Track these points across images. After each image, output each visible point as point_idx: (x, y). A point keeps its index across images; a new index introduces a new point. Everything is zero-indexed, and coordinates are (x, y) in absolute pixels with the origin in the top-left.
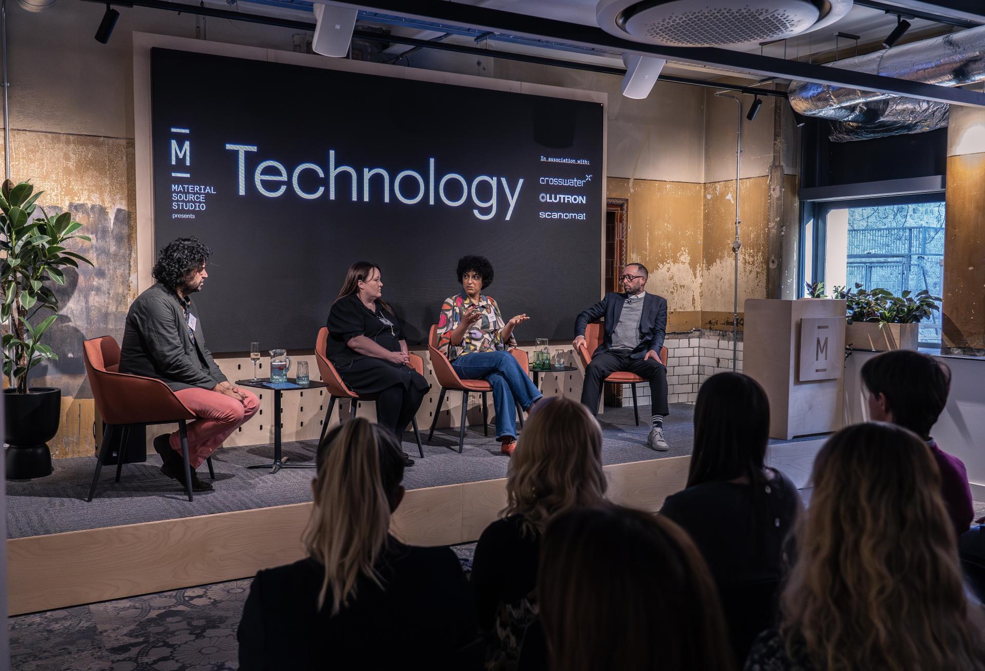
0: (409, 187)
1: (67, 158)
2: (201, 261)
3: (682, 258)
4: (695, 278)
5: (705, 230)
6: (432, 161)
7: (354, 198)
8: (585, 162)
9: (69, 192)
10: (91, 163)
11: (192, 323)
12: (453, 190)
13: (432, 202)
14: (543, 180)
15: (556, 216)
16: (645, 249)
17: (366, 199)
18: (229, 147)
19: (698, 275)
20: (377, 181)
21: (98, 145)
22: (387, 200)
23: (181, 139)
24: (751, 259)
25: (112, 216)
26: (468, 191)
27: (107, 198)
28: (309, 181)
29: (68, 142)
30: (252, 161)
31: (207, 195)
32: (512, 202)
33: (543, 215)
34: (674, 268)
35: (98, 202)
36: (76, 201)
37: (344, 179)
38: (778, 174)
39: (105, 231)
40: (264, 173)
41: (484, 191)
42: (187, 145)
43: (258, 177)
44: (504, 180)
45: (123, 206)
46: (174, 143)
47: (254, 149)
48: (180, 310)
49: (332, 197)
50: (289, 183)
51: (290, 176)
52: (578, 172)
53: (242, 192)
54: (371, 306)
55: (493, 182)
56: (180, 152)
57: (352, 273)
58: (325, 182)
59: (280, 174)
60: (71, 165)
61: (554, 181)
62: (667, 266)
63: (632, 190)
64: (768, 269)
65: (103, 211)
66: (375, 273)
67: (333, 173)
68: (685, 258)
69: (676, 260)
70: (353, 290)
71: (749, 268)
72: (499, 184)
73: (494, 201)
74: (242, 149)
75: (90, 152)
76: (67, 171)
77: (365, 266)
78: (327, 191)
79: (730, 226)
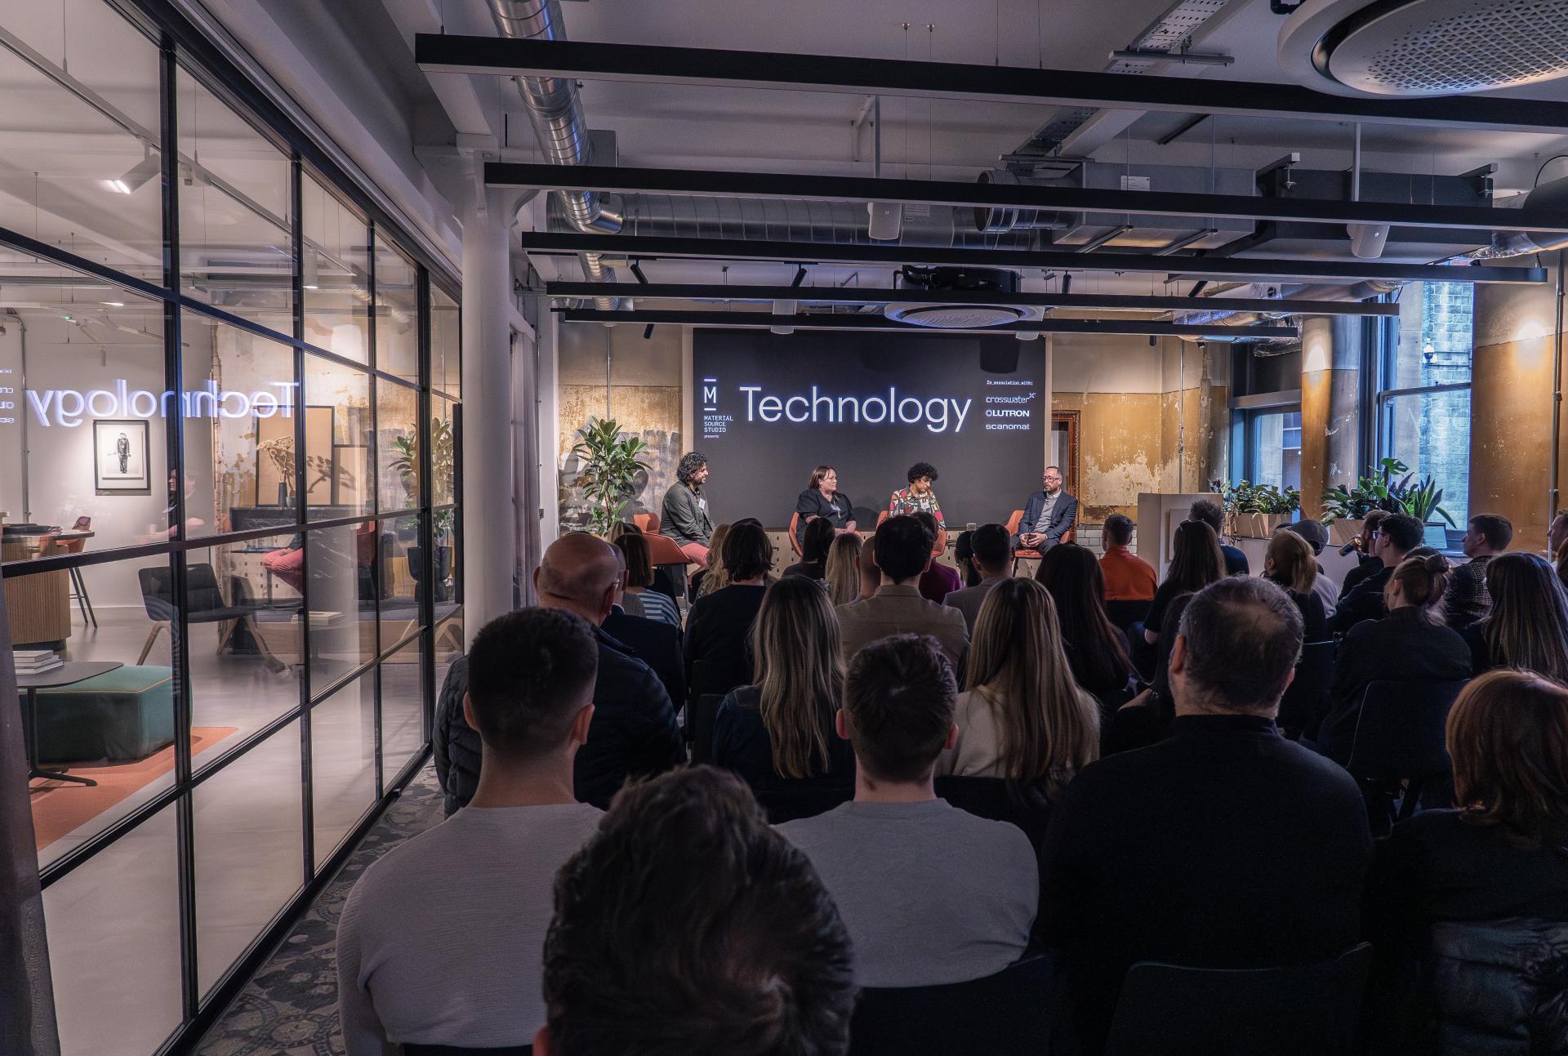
0: (874, 410)
1: (643, 401)
2: (701, 465)
3: (1139, 460)
4: (1153, 476)
5: (1163, 433)
6: (893, 390)
7: (831, 420)
8: (1029, 383)
9: (644, 423)
10: (657, 404)
11: (702, 504)
12: (910, 410)
13: (892, 420)
14: (989, 400)
15: (1001, 427)
16: (1100, 452)
17: (840, 420)
18: (742, 389)
19: (1156, 473)
20: (849, 407)
21: (662, 392)
22: (856, 420)
23: (710, 386)
24: (1189, 460)
25: (669, 438)
26: (923, 410)
27: (666, 426)
28: (798, 409)
29: (643, 392)
30: (758, 397)
31: (727, 422)
32: (961, 418)
33: (989, 427)
34: (1130, 468)
35: (661, 429)
36: (648, 429)
37: (823, 407)
38: (1206, 386)
39: (665, 447)
40: (766, 404)
41: (937, 410)
42: (714, 389)
43: (762, 408)
44: (953, 401)
45: (677, 432)
46: (706, 389)
47: (759, 389)
48: (693, 498)
49: (815, 419)
50: (783, 412)
51: (784, 406)
52: (1023, 391)
53: (750, 418)
54: (829, 497)
55: (945, 403)
56: (711, 394)
57: (816, 473)
58: (810, 409)
59: (777, 405)
60: (645, 405)
61: (998, 400)
62: (1122, 466)
63: (1086, 403)
64: (1200, 468)
65: (663, 434)
66: (832, 473)
67: (815, 402)
68: (1142, 459)
69: (1131, 461)
70: (815, 485)
71: (1188, 467)
72: (950, 405)
73: (945, 418)
74: (751, 390)
75: (657, 397)
76: (643, 410)
77: (825, 468)
78: (811, 416)
79: (1178, 431)
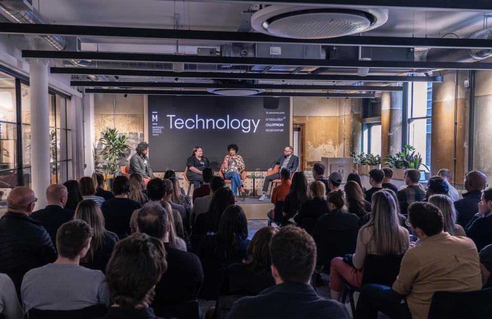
0: (221, 124)
1: (128, 121)
2: (146, 148)
3: (329, 143)
5: (339, 133)
6: (228, 116)
7: (204, 128)
8: (284, 113)
9: (129, 129)
10: (134, 122)
11: (146, 162)
12: (235, 124)
13: (228, 128)
14: (267, 120)
15: (272, 130)
16: (313, 140)
17: (207, 128)
18: (168, 116)
19: (336, 148)
20: (210, 123)
21: (136, 117)
22: (214, 128)
23: (155, 115)
24: (347, 143)
25: (139, 135)
26: (241, 124)
27: (138, 130)
28: (190, 124)
29: (129, 117)
30: (174, 119)
31: (162, 129)
32: (256, 127)
33: (267, 130)
34: (326, 146)
35: (136, 132)
36: (130, 132)
37: (200, 123)
38: (352, 114)
39: (137, 139)
40: (177, 122)
41: (246, 124)
42: (156, 116)
43: (176, 123)
44: (253, 120)
45: (142, 133)
46: (153, 116)
47: (174, 116)
49: (197, 128)
50: (184, 125)
51: (185, 122)
52: (281, 116)
53: (171, 127)
54: (200, 159)
55: (249, 121)
56: (155, 118)
58: (195, 124)
59: (182, 122)
60: (130, 122)
61: (271, 120)
62: (323, 145)
63: (307, 120)
64: (350, 146)
65: (137, 134)
66: (200, 149)
67: (197, 121)
68: (331, 142)
69: (326, 143)
71: (347, 146)
72: (251, 122)
73: (249, 127)
74: (171, 116)
75: (133, 119)
76: (128, 124)
77: (197, 147)
78: (195, 126)
